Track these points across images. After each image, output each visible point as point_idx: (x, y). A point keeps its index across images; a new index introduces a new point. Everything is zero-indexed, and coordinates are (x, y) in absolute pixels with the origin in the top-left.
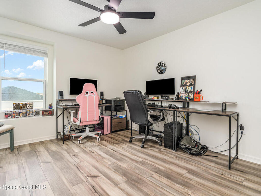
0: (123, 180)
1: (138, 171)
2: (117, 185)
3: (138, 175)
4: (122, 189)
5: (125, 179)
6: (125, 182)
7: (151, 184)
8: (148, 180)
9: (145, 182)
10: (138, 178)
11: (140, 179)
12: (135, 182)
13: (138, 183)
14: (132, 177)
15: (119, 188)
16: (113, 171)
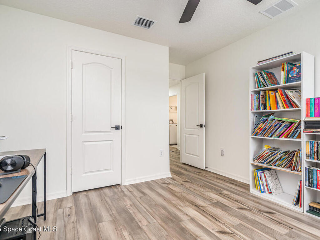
0: (185, 223)
1: (163, 233)
2: (191, 219)
3: (165, 227)
4: (187, 215)
5: (183, 224)
6: (183, 221)
7: (156, 216)
8: (156, 220)
9: (160, 218)
10: (167, 224)
11: (164, 222)
12: (171, 219)
13: (168, 218)
14: (174, 225)
15: (189, 216)
16: (199, 237)
